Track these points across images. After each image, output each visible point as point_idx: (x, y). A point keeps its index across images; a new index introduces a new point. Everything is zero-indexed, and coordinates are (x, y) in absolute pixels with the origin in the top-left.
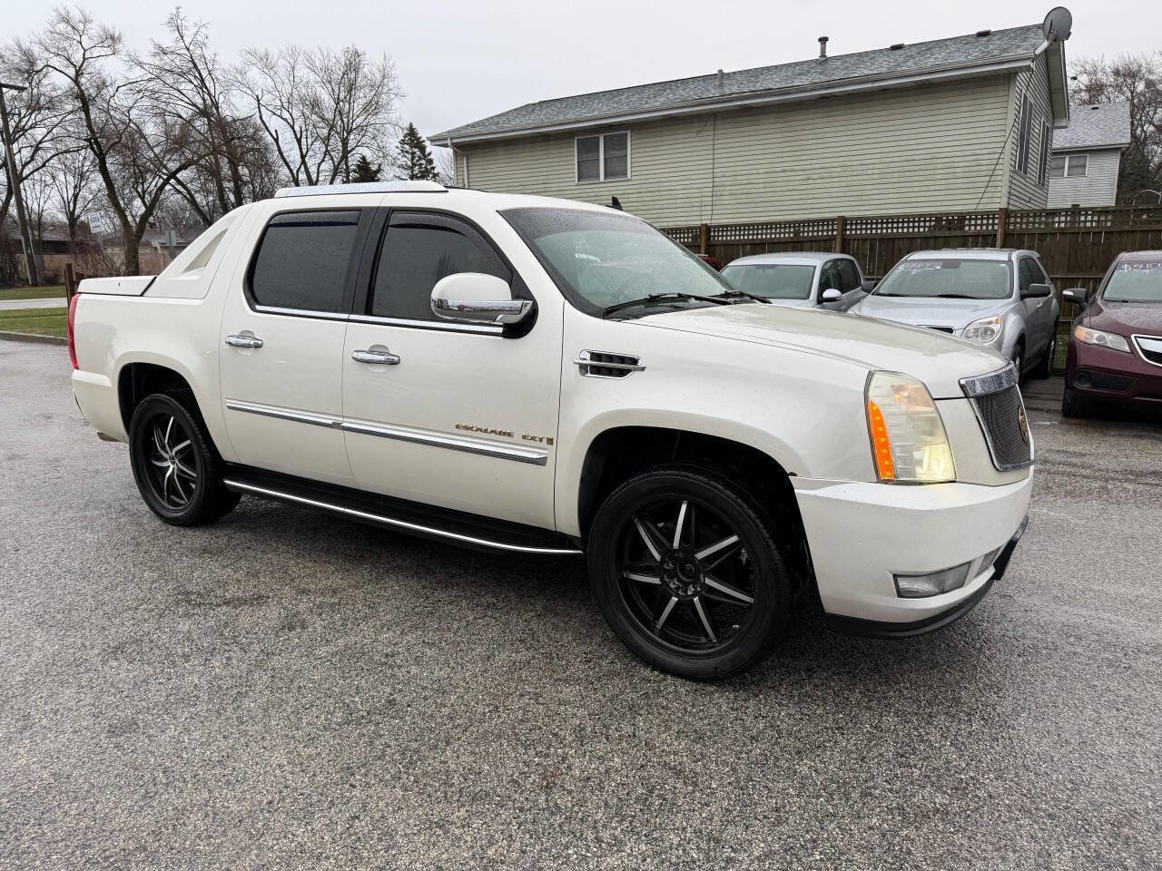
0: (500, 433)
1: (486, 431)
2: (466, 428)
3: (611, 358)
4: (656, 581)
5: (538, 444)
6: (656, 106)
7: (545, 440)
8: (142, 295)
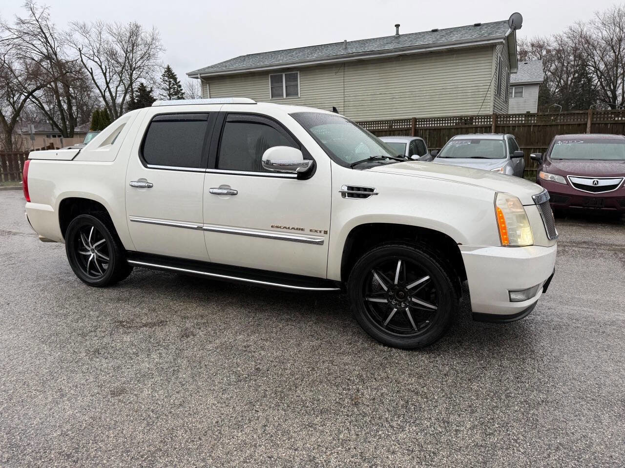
0: (297, 229)
1: (289, 228)
2: (277, 227)
3: (359, 189)
4: (386, 301)
5: (319, 234)
6: (313, 59)
7: (323, 232)
8: (72, 160)
